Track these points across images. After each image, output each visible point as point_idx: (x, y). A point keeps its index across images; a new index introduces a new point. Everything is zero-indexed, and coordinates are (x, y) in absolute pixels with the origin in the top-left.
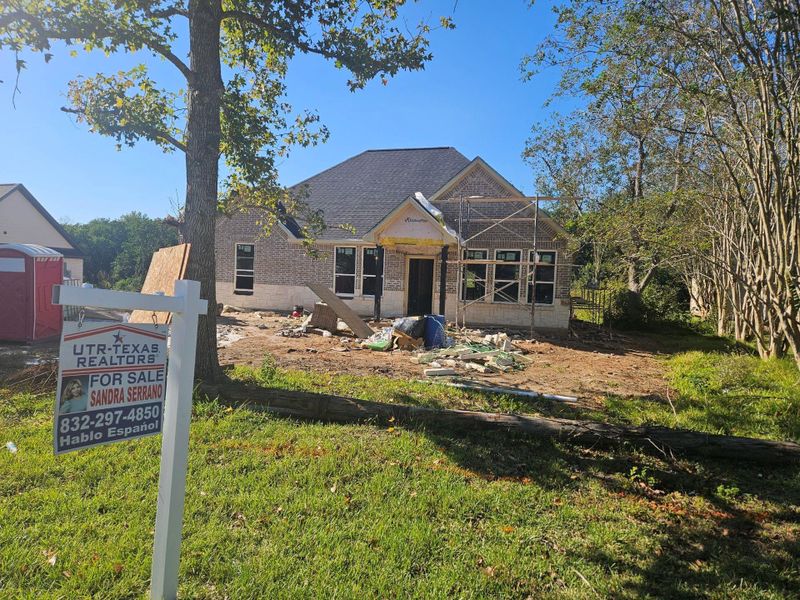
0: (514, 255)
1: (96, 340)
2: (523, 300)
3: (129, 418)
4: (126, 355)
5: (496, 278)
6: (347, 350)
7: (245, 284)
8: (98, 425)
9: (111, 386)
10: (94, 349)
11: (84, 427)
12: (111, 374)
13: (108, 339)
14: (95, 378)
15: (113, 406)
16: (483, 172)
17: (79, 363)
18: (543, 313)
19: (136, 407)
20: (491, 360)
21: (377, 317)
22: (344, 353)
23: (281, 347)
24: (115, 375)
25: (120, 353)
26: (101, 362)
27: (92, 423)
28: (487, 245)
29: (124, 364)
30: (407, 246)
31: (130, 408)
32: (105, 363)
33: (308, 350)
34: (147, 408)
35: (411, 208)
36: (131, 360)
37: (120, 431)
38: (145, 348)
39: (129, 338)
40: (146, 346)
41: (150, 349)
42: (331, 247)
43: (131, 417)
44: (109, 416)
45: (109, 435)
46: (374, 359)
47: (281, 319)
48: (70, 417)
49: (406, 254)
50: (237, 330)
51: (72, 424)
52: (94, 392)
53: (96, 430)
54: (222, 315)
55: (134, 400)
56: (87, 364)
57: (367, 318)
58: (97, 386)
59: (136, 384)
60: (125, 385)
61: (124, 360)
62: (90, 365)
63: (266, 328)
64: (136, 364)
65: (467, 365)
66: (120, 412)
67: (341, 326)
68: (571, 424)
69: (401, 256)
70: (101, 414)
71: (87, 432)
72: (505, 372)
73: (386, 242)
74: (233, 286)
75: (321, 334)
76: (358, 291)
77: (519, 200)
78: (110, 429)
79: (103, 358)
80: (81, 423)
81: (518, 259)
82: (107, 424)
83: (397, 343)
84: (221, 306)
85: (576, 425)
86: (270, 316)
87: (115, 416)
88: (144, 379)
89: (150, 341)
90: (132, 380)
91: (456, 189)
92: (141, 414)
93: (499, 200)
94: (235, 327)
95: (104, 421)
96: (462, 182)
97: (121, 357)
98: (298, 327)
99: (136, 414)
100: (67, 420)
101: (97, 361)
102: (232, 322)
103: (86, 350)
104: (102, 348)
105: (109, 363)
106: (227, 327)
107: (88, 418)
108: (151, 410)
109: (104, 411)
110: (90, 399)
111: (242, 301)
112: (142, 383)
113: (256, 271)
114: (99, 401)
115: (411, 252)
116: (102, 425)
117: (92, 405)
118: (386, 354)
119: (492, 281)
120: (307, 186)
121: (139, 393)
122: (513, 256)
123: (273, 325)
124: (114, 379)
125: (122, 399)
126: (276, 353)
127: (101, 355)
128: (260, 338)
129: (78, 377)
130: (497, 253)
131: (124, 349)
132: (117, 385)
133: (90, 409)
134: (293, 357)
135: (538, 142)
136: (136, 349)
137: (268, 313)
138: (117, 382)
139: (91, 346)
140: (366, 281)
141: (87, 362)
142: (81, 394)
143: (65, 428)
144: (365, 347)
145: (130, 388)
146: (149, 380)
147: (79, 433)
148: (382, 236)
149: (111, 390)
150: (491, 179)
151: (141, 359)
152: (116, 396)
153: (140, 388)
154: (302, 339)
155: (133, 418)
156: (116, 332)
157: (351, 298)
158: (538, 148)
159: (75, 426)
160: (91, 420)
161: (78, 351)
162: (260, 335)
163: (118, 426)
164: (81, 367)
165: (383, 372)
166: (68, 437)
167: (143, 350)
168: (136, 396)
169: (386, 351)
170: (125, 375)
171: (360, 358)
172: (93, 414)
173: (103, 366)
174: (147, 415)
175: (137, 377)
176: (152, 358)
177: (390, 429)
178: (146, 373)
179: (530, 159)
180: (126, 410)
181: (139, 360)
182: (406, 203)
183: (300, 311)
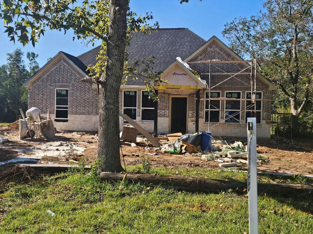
0: (237, 94)
2: (243, 121)
5: (226, 109)
6: (156, 154)
7: (62, 115)
16: (217, 46)
21: (156, 134)
22: (156, 156)
28: (220, 89)
30: (170, 90)
33: (133, 155)
35: (176, 67)
49: (169, 94)
65: (238, 161)
67: (139, 140)
69: (166, 96)
73: (161, 87)
74: (54, 116)
76: (139, 118)
77: (240, 62)
81: (239, 97)
83: (185, 149)
93: (227, 62)
94: (72, 142)
106: (69, 143)
113: (70, 107)
119: (224, 110)
135: (232, 25)
137: (81, 133)
140: (143, 111)
144: (165, 152)
150: (221, 49)
158: (231, 29)
171: (168, 159)
177: (246, 195)
182: (174, 64)
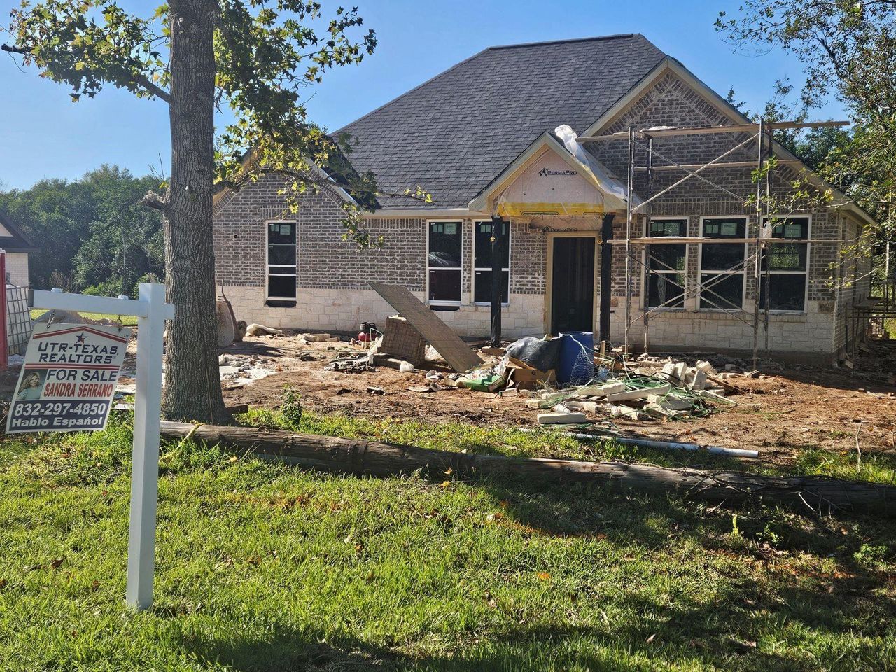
0: (734, 225)
1: (60, 339)
2: (748, 306)
3: (76, 411)
4: (85, 354)
5: (703, 268)
6: (431, 391)
7: (282, 289)
8: (47, 413)
9: (65, 381)
10: (57, 348)
11: (35, 413)
12: (68, 370)
13: (71, 339)
14: (52, 373)
15: (63, 398)
16: (679, 84)
17: (41, 358)
18: (787, 327)
19: (84, 402)
20: (653, 402)
21: (496, 338)
22: (426, 395)
23: (330, 386)
24: (70, 371)
25: (80, 352)
26: (61, 359)
27: (43, 411)
28: (687, 210)
29: (81, 362)
31: (79, 402)
32: (65, 360)
33: (370, 391)
34: (94, 405)
35: (548, 152)
36: (88, 359)
37: (65, 422)
38: (105, 350)
39: (91, 340)
40: (105, 347)
41: (109, 350)
42: (420, 222)
43: (78, 411)
44: (58, 407)
45: (55, 424)
46: (470, 403)
47: (340, 346)
48: (25, 403)
49: (546, 230)
50: (265, 362)
51: (25, 410)
52: (49, 384)
53: (44, 417)
54: (245, 339)
55: (84, 396)
56: (48, 359)
57: (479, 341)
58: (53, 380)
59: (88, 382)
60: (79, 381)
61: (82, 359)
62: (51, 361)
63: (311, 359)
64: (93, 363)
65: (614, 410)
66: (69, 405)
67: (432, 354)
68: (697, 475)
69: (538, 234)
70: (52, 405)
71: (36, 418)
72: (674, 419)
73: (508, 210)
74: (263, 293)
75: (396, 367)
76: (467, 297)
78: (56, 419)
79: (64, 355)
80: (33, 409)
81: (741, 233)
82: (55, 413)
83: (512, 378)
84: (242, 326)
85: (703, 476)
86: (323, 340)
87: (64, 408)
88: (97, 378)
89: (110, 343)
90: (86, 378)
91: (632, 114)
92: (88, 409)
93: (707, 131)
94: (262, 358)
95: (53, 411)
96: (642, 102)
97: (79, 356)
98: (362, 356)
99: (82, 408)
100: (22, 406)
101: (57, 358)
102: (261, 350)
103: (50, 347)
104: (64, 347)
105: (67, 360)
106: (250, 359)
107: (39, 405)
108: (98, 407)
109: (55, 402)
110: (44, 390)
111: (277, 317)
112: (94, 382)
113: (301, 269)
114: (51, 393)
115: (554, 226)
116: (50, 414)
117: (45, 395)
118: (493, 395)
119: (695, 273)
120: (348, 136)
121: (90, 390)
122: (732, 229)
123: (323, 354)
124: (70, 375)
125: (73, 393)
126: (320, 395)
127: (62, 352)
128: (300, 374)
129: (38, 371)
130: (705, 223)
131: (84, 348)
132: (71, 380)
133: (43, 398)
134: (346, 400)
136: (95, 349)
137: (317, 336)
138: (72, 378)
139: (54, 344)
140: (480, 278)
141: (49, 357)
142: (38, 385)
143: (19, 412)
144: (461, 386)
145: (82, 385)
146: (102, 380)
147: (29, 418)
148: (502, 200)
149: (64, 385)
150: (691, 94)
151: (99, 359)
152: (68, 390)
153: (91, 385)
154: (365, 376)
155: (79, 412)
156: (79, 333)
157: (455, 309)
159: (27, 412)
160: (41, 408)
161: (43, 348)
162: (300, 369)
163: (64, 417)
164: (43, 362)
165: (473, 418)
166: (20, 420)
167: (102, 351)
168: (86, 393)
169: (496, 391)
170: (80, 372)
171: (449, 401)
172: (44, 404)
173: (63, 362)
174: (93, 411)
175: (91, 375)
176: (109, 360)
177: (445, 484)
178: (100, 372)
179: (796, 43)
180: (75, 404)
181: (96, 359)
182: (539, 145)
183: (370, 332)
